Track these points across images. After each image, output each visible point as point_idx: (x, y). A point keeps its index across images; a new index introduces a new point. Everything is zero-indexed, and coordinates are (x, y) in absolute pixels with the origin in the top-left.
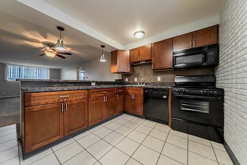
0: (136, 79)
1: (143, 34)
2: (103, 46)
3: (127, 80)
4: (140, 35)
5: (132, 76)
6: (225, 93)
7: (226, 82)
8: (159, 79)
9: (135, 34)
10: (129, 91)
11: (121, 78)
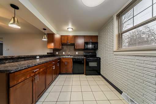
0: (64, 53)
1: (72, 30)
2: (45, 29)
3: (57, 53)
4: (70, 30)
5: (61, 51)
6: (101, 59)
7: (101, 55)
8: (77, 53)
9: (68, 29)
10: (63, 60)
11: (52, 52)
